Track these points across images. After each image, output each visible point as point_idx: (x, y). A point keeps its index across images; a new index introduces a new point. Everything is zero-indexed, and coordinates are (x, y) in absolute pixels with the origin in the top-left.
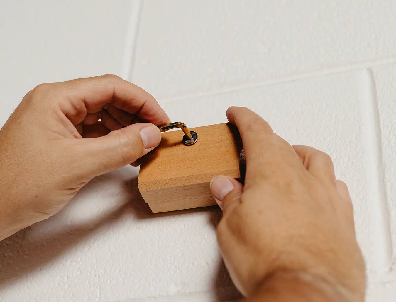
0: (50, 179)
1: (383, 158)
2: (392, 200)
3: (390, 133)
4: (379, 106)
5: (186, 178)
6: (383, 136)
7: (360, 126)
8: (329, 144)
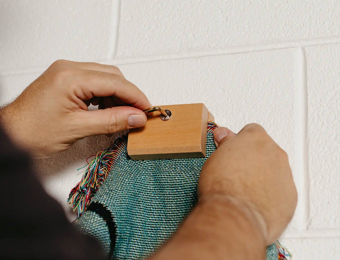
0: (57, 138)
1: (308, 134)
2: (312, 171)
3: (314, 111)
4: (308, 85)
5: (162, 149)
6: (309, 115)
7: (293, 103)
8: (270, 116)
